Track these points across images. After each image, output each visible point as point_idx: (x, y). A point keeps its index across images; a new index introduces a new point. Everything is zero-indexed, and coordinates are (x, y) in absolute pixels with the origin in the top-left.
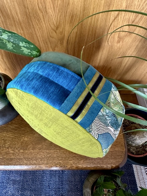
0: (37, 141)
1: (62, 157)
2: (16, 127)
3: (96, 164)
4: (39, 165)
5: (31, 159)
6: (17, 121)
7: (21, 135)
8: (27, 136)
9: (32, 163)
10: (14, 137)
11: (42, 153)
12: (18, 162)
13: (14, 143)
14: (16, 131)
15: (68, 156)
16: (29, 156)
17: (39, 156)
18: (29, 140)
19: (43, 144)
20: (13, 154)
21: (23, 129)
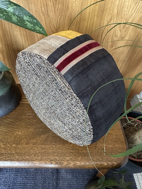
0: (32, 136)
1: (58, 153)
2: (10, 121)
3: (96, 161)
4: (32, 161)
5: (24, 155)
6: (12, 115)
7: (15, 129)
8: (21, 131)
9: (25, 159)
10: (7, 131)
11: (36, 148)
12: (8, 157)
13: (7, 137)
14: (10, 126)
15: (64, 152)
16: (21, 151)
17: (32, 151)
18: (24, 134)
19: (38, 138)
20: (4, 148)
21: (17, 123)
